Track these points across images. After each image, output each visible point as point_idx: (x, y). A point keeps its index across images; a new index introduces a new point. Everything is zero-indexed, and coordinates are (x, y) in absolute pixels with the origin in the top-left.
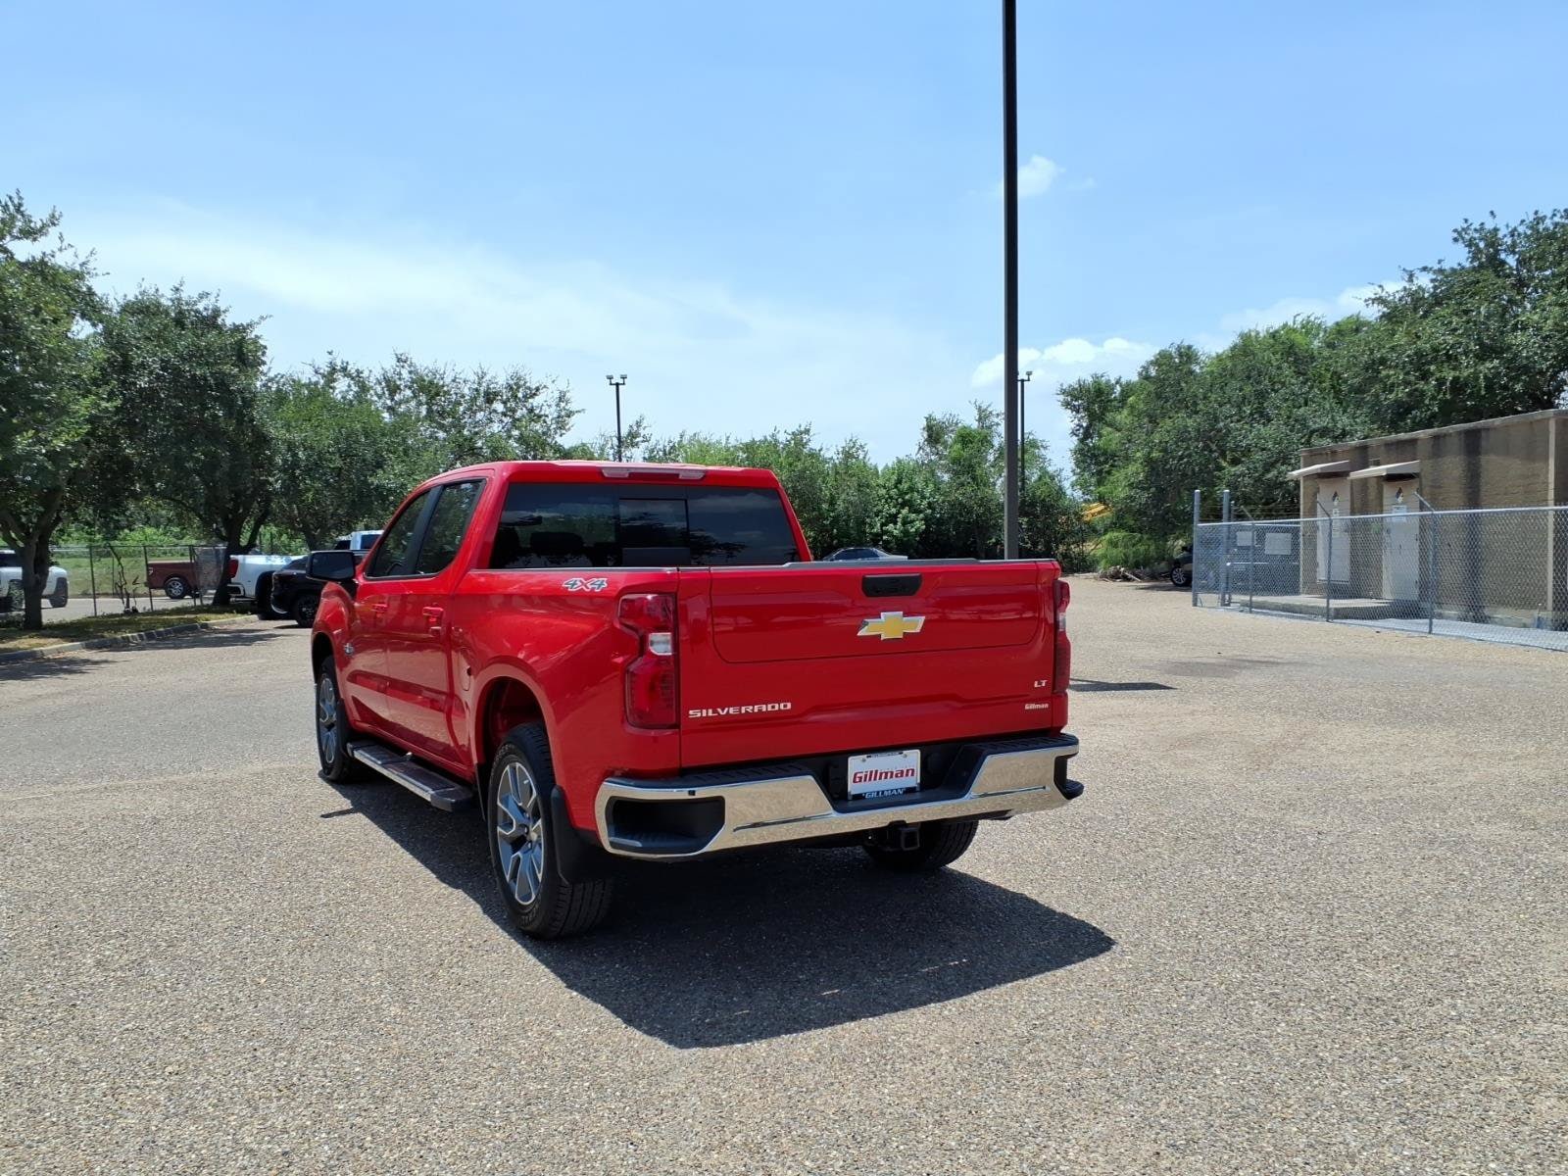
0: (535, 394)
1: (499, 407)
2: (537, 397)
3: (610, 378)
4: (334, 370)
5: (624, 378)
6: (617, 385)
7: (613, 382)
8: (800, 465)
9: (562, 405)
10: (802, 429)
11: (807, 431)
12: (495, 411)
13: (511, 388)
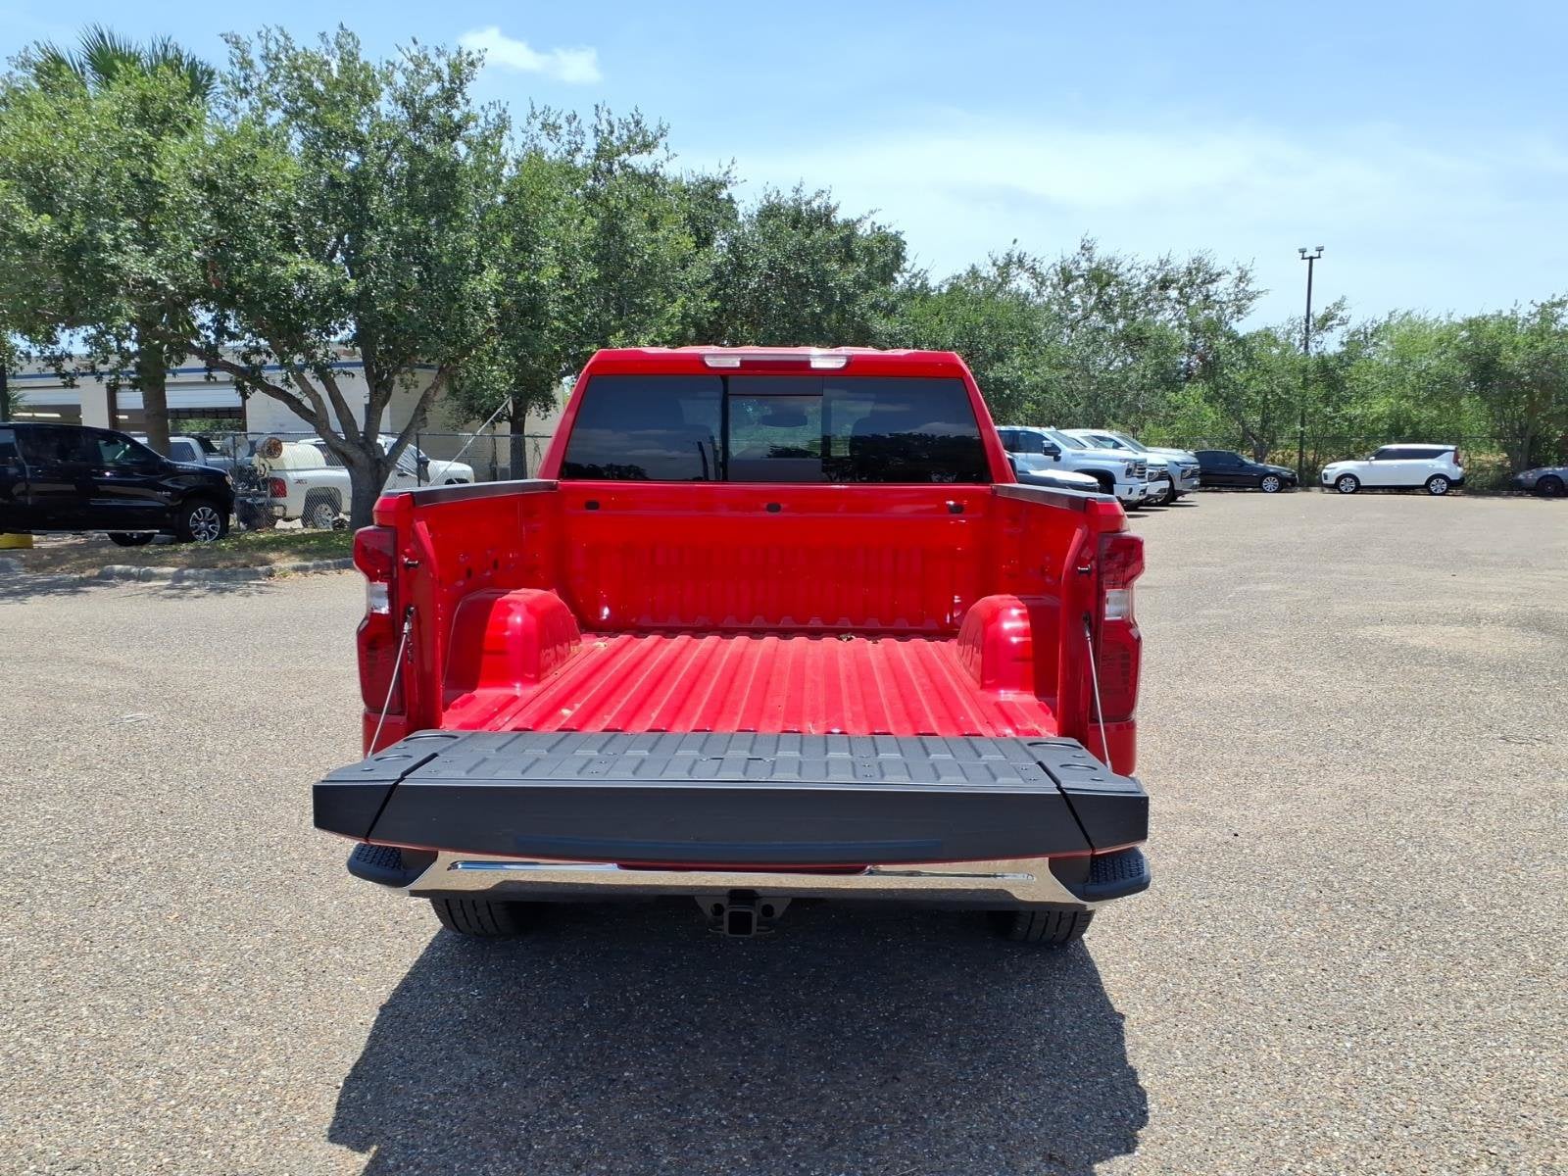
0: (1214, 281)
1: (1173, 293)
2: (1215, 284)
3: (1303, 251)
4: (1008, 264)
5: (1320, 250)
6: (1311, 258)
7: (1307, 255)
8: (1542, 347)
9: (1242, 285)
10: (1556, 300)
11: (1561, 304)
12: (1168, 298)
13: (1190, 273)
